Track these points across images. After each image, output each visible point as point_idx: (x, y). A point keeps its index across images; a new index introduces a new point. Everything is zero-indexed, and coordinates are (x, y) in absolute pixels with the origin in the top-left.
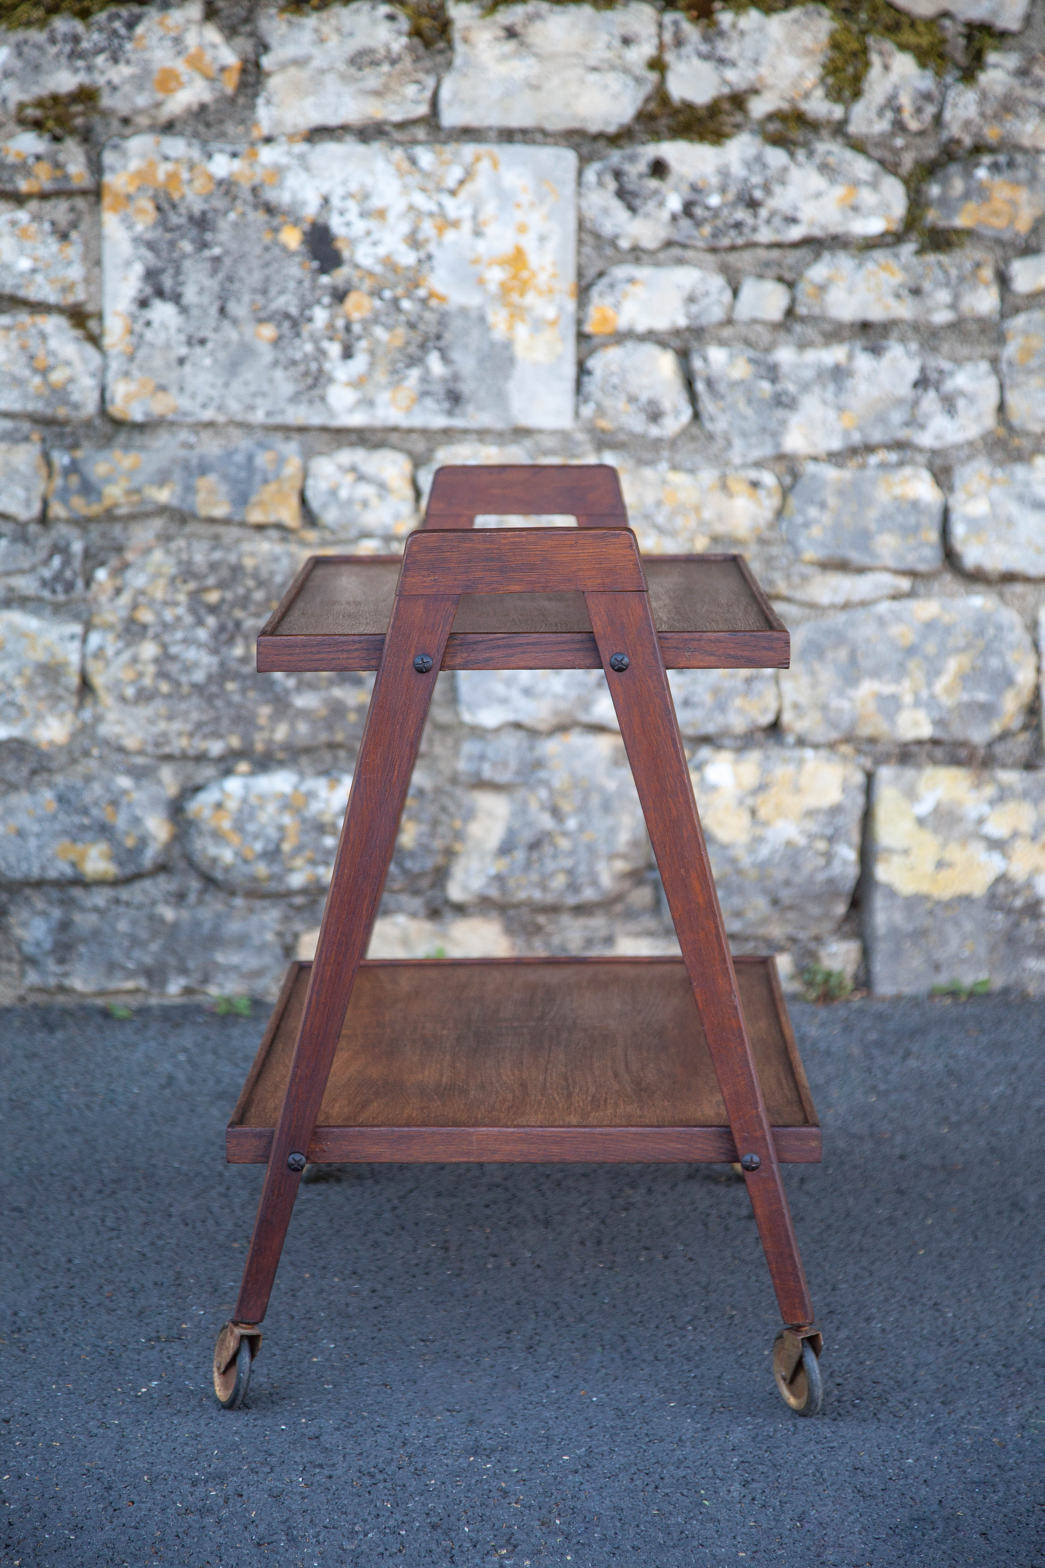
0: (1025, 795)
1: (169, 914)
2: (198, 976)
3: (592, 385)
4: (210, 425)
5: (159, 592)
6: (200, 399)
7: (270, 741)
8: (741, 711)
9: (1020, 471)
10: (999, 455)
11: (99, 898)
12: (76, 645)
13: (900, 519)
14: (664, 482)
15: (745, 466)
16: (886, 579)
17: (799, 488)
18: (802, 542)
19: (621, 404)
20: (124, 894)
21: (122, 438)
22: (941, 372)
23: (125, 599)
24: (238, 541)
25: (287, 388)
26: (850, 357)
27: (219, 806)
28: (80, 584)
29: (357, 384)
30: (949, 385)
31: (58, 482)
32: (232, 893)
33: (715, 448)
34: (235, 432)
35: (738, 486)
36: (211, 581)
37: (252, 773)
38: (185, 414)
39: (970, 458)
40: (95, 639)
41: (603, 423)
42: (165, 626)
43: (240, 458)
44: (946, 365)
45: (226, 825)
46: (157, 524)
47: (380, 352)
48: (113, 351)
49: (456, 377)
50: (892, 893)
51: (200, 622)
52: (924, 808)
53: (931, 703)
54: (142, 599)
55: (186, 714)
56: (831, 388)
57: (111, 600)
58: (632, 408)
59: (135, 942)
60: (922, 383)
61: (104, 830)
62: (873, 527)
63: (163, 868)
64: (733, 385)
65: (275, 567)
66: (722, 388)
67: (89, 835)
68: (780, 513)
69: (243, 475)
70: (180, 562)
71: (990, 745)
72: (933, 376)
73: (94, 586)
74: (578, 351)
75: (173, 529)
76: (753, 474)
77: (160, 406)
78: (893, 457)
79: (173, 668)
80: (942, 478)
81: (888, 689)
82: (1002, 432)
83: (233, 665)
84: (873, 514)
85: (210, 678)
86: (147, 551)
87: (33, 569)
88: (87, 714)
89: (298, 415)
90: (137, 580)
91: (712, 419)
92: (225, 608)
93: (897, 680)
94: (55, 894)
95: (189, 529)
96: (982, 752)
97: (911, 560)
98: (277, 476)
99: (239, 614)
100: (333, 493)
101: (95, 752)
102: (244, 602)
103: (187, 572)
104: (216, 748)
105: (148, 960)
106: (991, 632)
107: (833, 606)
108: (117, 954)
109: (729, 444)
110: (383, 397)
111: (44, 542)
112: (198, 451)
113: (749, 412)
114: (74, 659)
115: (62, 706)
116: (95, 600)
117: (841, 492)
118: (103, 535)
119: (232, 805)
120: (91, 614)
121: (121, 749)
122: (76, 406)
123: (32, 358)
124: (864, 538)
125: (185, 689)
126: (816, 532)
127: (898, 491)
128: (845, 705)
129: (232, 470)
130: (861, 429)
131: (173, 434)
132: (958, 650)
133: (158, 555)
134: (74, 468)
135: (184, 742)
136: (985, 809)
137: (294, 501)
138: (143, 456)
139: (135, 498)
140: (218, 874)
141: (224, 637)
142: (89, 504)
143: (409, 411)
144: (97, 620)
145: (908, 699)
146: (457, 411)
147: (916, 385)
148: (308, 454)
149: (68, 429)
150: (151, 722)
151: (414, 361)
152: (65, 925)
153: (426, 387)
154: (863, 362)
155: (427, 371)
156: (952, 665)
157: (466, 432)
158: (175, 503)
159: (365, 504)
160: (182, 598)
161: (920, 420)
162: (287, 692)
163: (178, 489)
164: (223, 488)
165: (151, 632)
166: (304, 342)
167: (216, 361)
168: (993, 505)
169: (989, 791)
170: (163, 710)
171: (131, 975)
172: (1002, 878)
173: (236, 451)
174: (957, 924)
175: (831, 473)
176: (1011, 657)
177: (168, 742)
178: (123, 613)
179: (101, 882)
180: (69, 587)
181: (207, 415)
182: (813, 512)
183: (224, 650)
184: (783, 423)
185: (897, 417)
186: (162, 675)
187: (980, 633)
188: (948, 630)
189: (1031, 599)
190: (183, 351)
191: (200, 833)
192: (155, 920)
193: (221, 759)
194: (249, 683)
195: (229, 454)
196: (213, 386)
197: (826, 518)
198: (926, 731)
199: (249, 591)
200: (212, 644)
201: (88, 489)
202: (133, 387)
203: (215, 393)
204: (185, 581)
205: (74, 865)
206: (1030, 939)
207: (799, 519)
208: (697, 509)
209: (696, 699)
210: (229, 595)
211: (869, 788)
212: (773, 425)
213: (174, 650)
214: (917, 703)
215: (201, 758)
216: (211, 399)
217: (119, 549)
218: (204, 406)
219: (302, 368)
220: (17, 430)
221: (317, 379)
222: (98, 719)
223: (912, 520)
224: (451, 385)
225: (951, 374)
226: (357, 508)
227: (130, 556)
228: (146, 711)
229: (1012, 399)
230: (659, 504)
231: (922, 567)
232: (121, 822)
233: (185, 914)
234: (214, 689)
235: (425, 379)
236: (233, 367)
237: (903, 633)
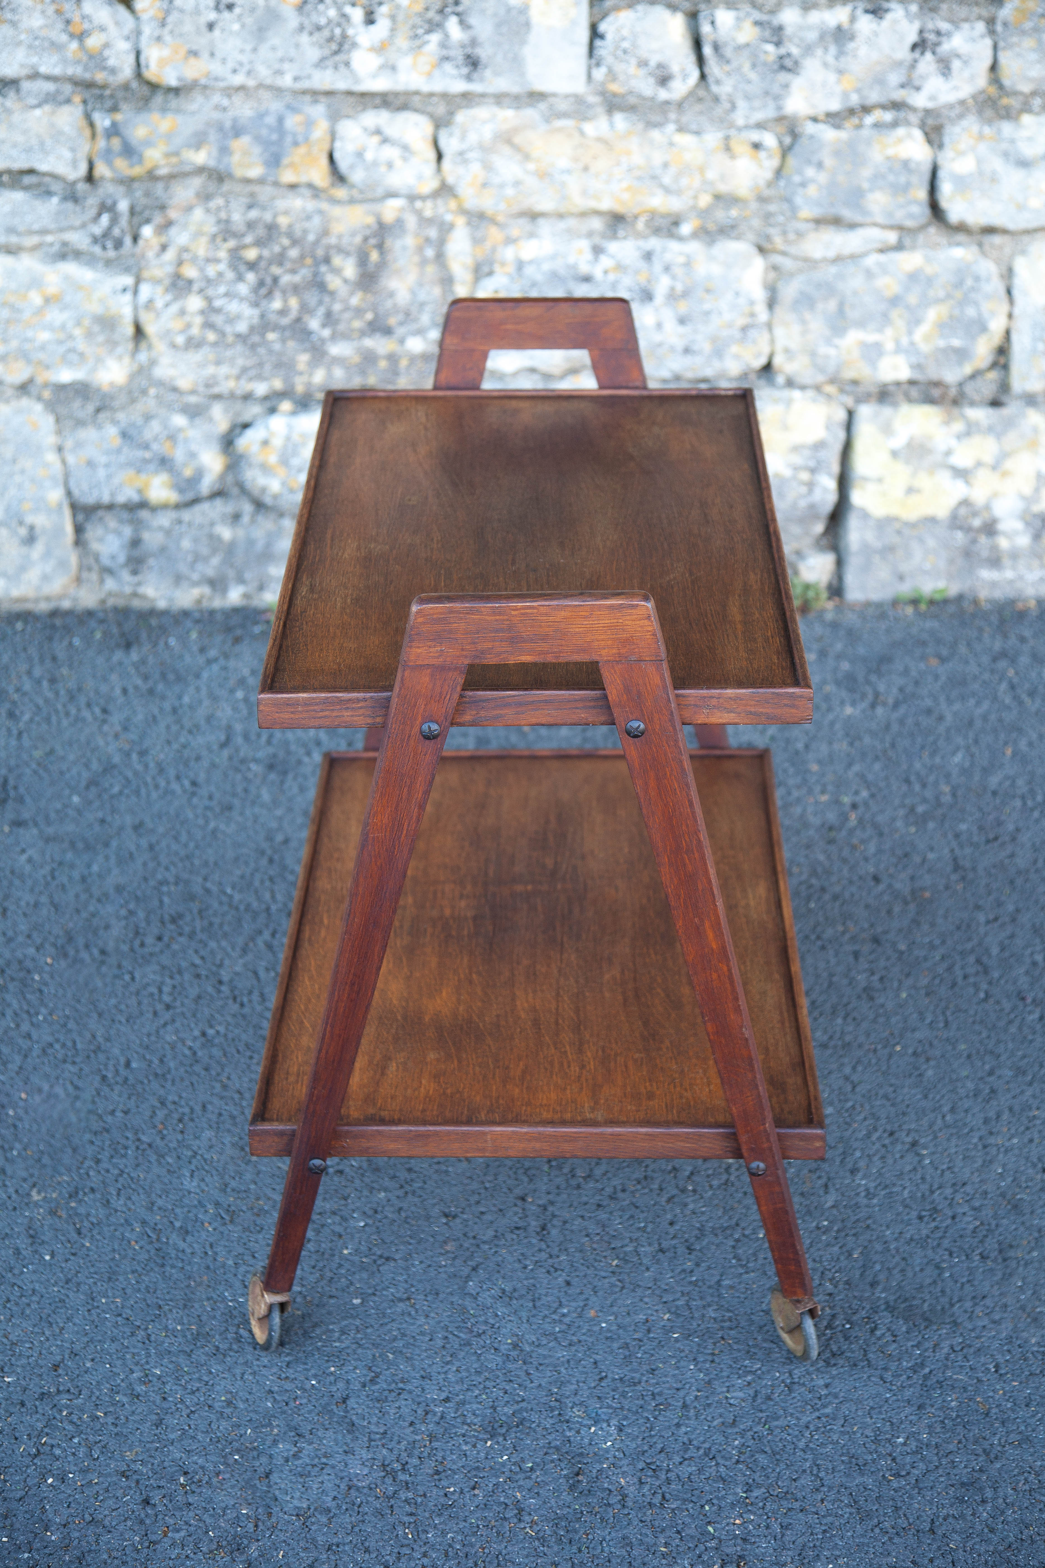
0: (990, 429)
1: (226, 533)
2: (255, 584)
3: (604, 48)
4: (242, 88)
5: (201, 249)
6: (230, 65)
7: (309, 384)
8: (737, 357)
9: (1007, 128)
10: (989, 113)
11: (164, 520)
12: (128, 297)
13: (891, 178)
14: (671, 144)
15: (747, 127)
16: (875, 234)
17: (797, 148)
18: (798, 200)
19: (632, 69)
20: (186, 515)
21: (159, 99)
22: (938, 33)
23: (170, 255)
24: (273, 198)
25: (313, 54)
26: (853, 19)
27: (265, 443)
28: (128, 241)
29: (380, 49)
30: (946, 47)
31: (101, 143)
32: (281, 515)
33: (719, 111)
34: (265, 95)
35: (741, 148)
36: (249, 239)
37: (294, 413)
38: (216, 79)
39: (961, 116)
40: (145, 291)
41: (614, 87)
42: (209, 281)
43: (270, 120)
44: (944, 26)
45: (273, 459)
46: (197, 182)
47: (401, 17)
48: (144, 17)
49: (474, 42)
50: (865, 515)
51: (240, 278)
52: (899, 441)
53: (912, 349)
54: (185, 256)
55: (232, 361)
56: (833, 50)
57: (158, 255)
58: (642, 72)
59: (198, 558)
60: (919, 46)
61: (164, 463)
62: (866, 185)
63: (218, 494)
64: (739, 48)
65: (307, 225)
66: (728, 52)
67: (152, 467)
68: (779, 172)
69: (274, 137)
70: (219, 222)
71: (961, 385)
72: (932, 37)
73: (141, 242)
74: (591, 15)
75: (212, 187)
76: (755, 136)
77: (193, 70)
78: (888, 116)
79: (218, 320)
80: (933, 136)
81: (871, 337)
82: (993, 90)
83: (273, 317)
84: (866, 172)
85: (252, 329)
86: (189, 209)
87: (83, 226)
88: (143, 357)
89: (324, 79)
90: (180, 237)
91: (718, 82)
92: (263, 264)
93: (880, 330)
94: (125, 515)
95: (226, 187)
96: (953, 392)
97: (900, 216)
98: (307, 139)
99: (276, 270)
100: (360, 155)
101: (152, 391)
102: (280, 259)
103: (226, 231)
104: (261, 389)
105: (210, 572)
106: (969, 282)
107: (825, 260)
108: (183, 568)
109: (734, 107)
110: (405, 62)
111: (92, 202)
112: (231, 114)
113: (753, 76)
114: (127, 312)
115: (120, 350)
116: (143, 256)
117: (837, 153)
118: (147, 194)
119: (277, 442)
120: (140, 270)
121: (175, 389)
122: (113, 71)
123: (68, 22)
124: (856, 196)
125: (230, 339)
126: (812, 191)
127: (890, 152)
128: (832, 352)
129: (264, 132)
130: (858, 91)
131: (207, 97)
132: (938, 301)
133: (198, 214)
134: (114, 131)
135: (231, 384)
136: (953, 442)
137: (324, 161)
138: (180, 119)
139: (174, 160)
140: (268, 500)
141: (263, 291)
142: (132, 166)
143: (429, 75)
144: (146, 274)
145: (890, 346)
146: (475, 76)
147: (914, 47)
148: (334, 117)
149: (108, 92)
150: (202, 365)
151: (433, 26)
152: (135, 543)
153: (445, 52)
154: (865, 24)
155: (447, 36)
156: (932, 315)
157: (483, 95)
158: (212, 163)
159: (390, 165)
160: (223, 254)
161: (917, 83)
162: (323, 341)
163: (215, 152)
164: (257, 150)
165: (196, 287)
166: (327, 8)
167: (243, 26)
168: (979, 161)
169: (958, 426)
170: (211, 357)
171: (195, 584)
172: (965, 502)
173: (267, 113)
174: (921, 541)
175: (828, 134)
176: (986, 307)
177: (216, 383)
178: (170, 269)
179: (165, 507)
180: (118, 244)
181: (238, 79)
182: (810, 172)
183: (264, 303)
184: (786, 86)
185: (894, 79)
186: (208, 325)
187: (959, 284)
188: (930, 281)
189: (1007, 250)
190: (212, 16)
191: (250, 465)
192: (214, 540)
193: (266, 398)
194: (287, 333)
195: (261, 116)
196: (242, 51)
197: (822, 178)
198: (904, 373)
199: (284, 249)
200: (252, 297)
201: (129, 151)
202: (166, 52)
203: (244, 58)
204: (225, 240)
205: (140, 491)
206: (985, 554)
207: (797, 179)
208: (702, 170)
209: (695, 347)
210: (266, 253)
211: (849, 426)
212: (776, 89)
213: (217, 303)
214: (898, 350)
215: (247, 397)
216: (241, 64)
217: (163, 208)
218: (235, 71)
219: (326, 33)
220: (58, 92)
221: (341, 45)
222: (153, 363)
223: (903, 179)
224: (469, 50)
225: (949, 35)
226: (383, 169)
227: (173, 214)
228: (196, 357)
229: (1004, 58)
230: (666, 165)
231: (909, 223)
232: (179, 455)
233: (241, 533)
234: (256, 338)
235: (443, 45)
236: (261, 32)
237: (889, 284)
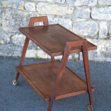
5: (9, 16)
9: (99, 9)
11: (3, 46)
14: (62, 8)
16: (84, 19)
17: (76, 10)
18: (76, 15)
24: (17, 11)
27: (15, 38)
32: (16, 46)
35: (69, 9)
39: (94, 7)
40: (2, 20)
41: (56, 2)
46: (9, 9)
51: (13, 19)
53: (88, 32)
55: (11, 28)
63: (9, 43)
67: (2, 40)
68: (74, 12)
71: (93, 36)
73: (2, 15)
78: (86, 7)
79: (10, 24)
80: (91, 9)
81: (83, 31)
82: (97, 5)
83: (16, 24)
84: (83, 12)
90: (7, 14)
91: (67, 2)
92: (16, 18)
95: (12, 9)
98: (21, 5)
100: (27, 7)
101: (2, 31)
105: (7, 52)
106: (94, 25)
107: (78, 22)
108: (4, 51)
109: (69, 4)
112: (13, 2)
117: (80, 10)
121: (5, 31)
124: (82, 15)
130: (83, 4)
132: (91, 27)
133: (9, 12)
135: (11, 31)
137: (23, 7)
139: (6, 6)
148: (25, 3)
159: (30, 8)
161: (89, 3)
163: (11, 5)
164: (16, 6)
165: (8, 20)
168: (96, 12)
176: (96, 28)
178: (5, 18)
184: (75, 3)
185: (86, 3)
191: (13, 40)
192: (8, 48)
193: (15, 33)
195: (17, 2)
197: (78, 13)
198: (87, 35)
199: (18, 16)
200: (14, 22)
201: (2, 5)
204: (12, 15)
206: (95, 56)
208: (65, 11)
217: (5, 11)
222: (3, 28)
223: (87, 14)
228: (7, 28)
229: (99, 1)
231: (88, 18)
232: (5, 38)
233: (11, 48)
234: (14, 26)
237: (85, 25)
